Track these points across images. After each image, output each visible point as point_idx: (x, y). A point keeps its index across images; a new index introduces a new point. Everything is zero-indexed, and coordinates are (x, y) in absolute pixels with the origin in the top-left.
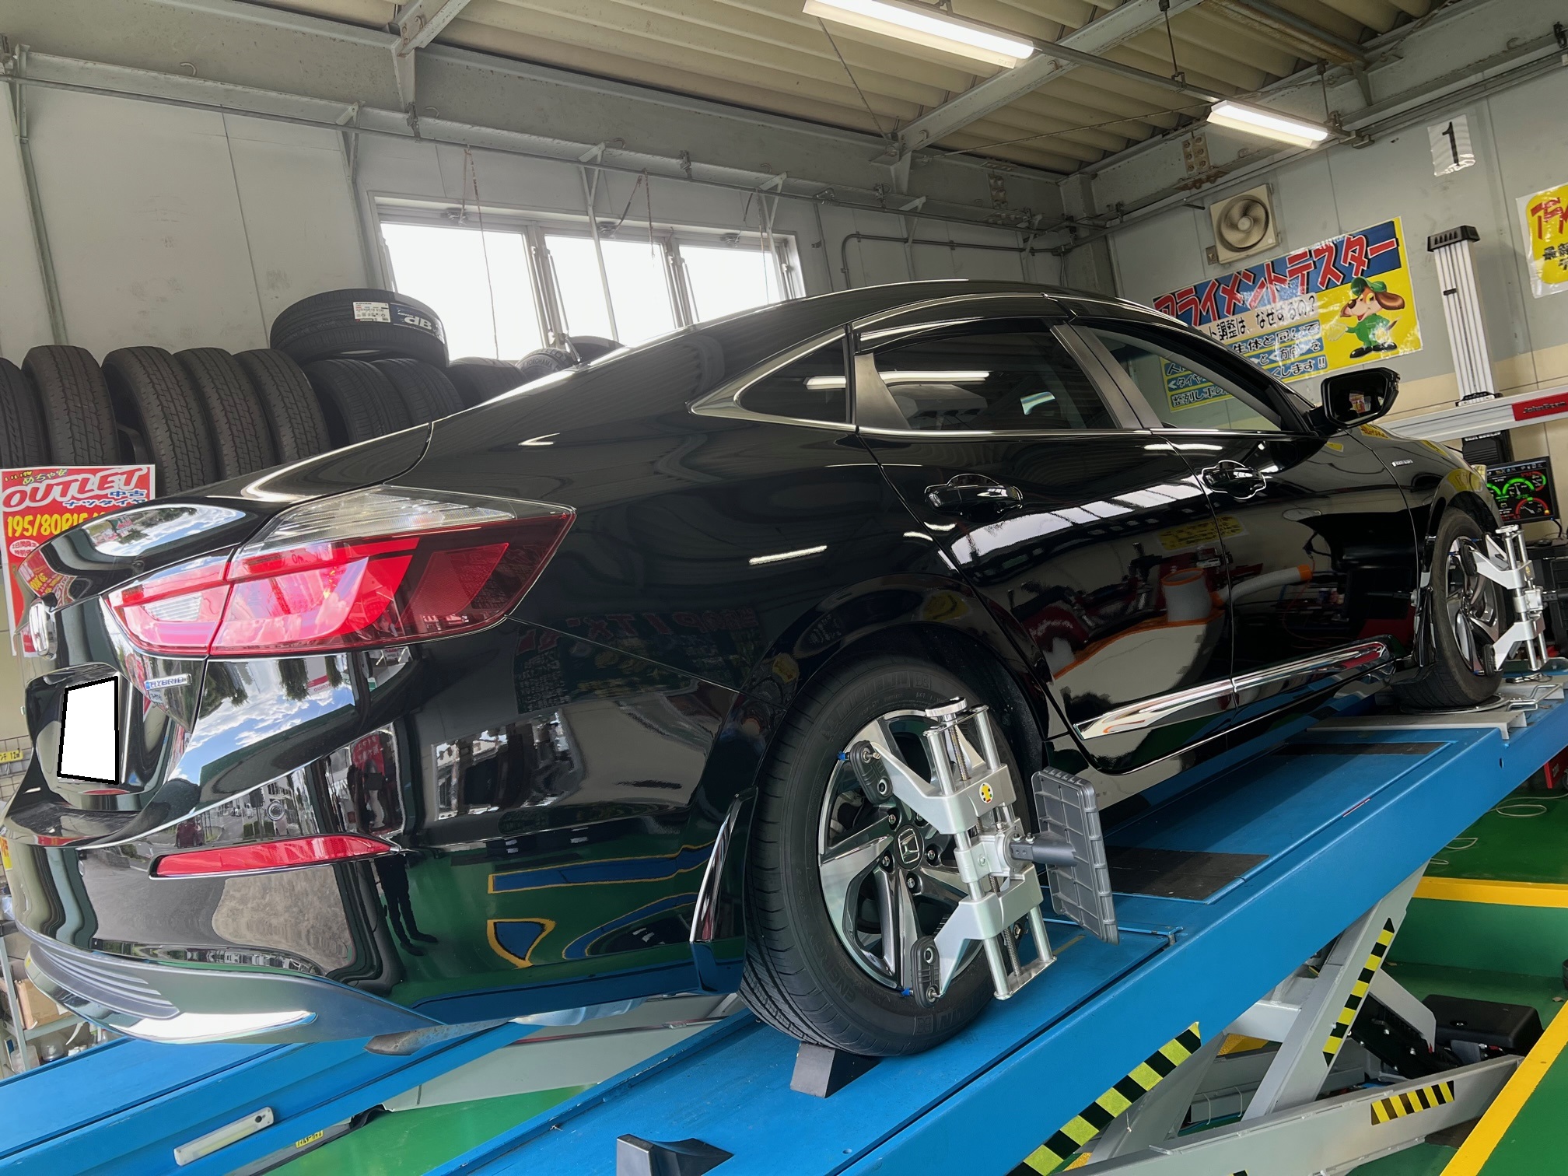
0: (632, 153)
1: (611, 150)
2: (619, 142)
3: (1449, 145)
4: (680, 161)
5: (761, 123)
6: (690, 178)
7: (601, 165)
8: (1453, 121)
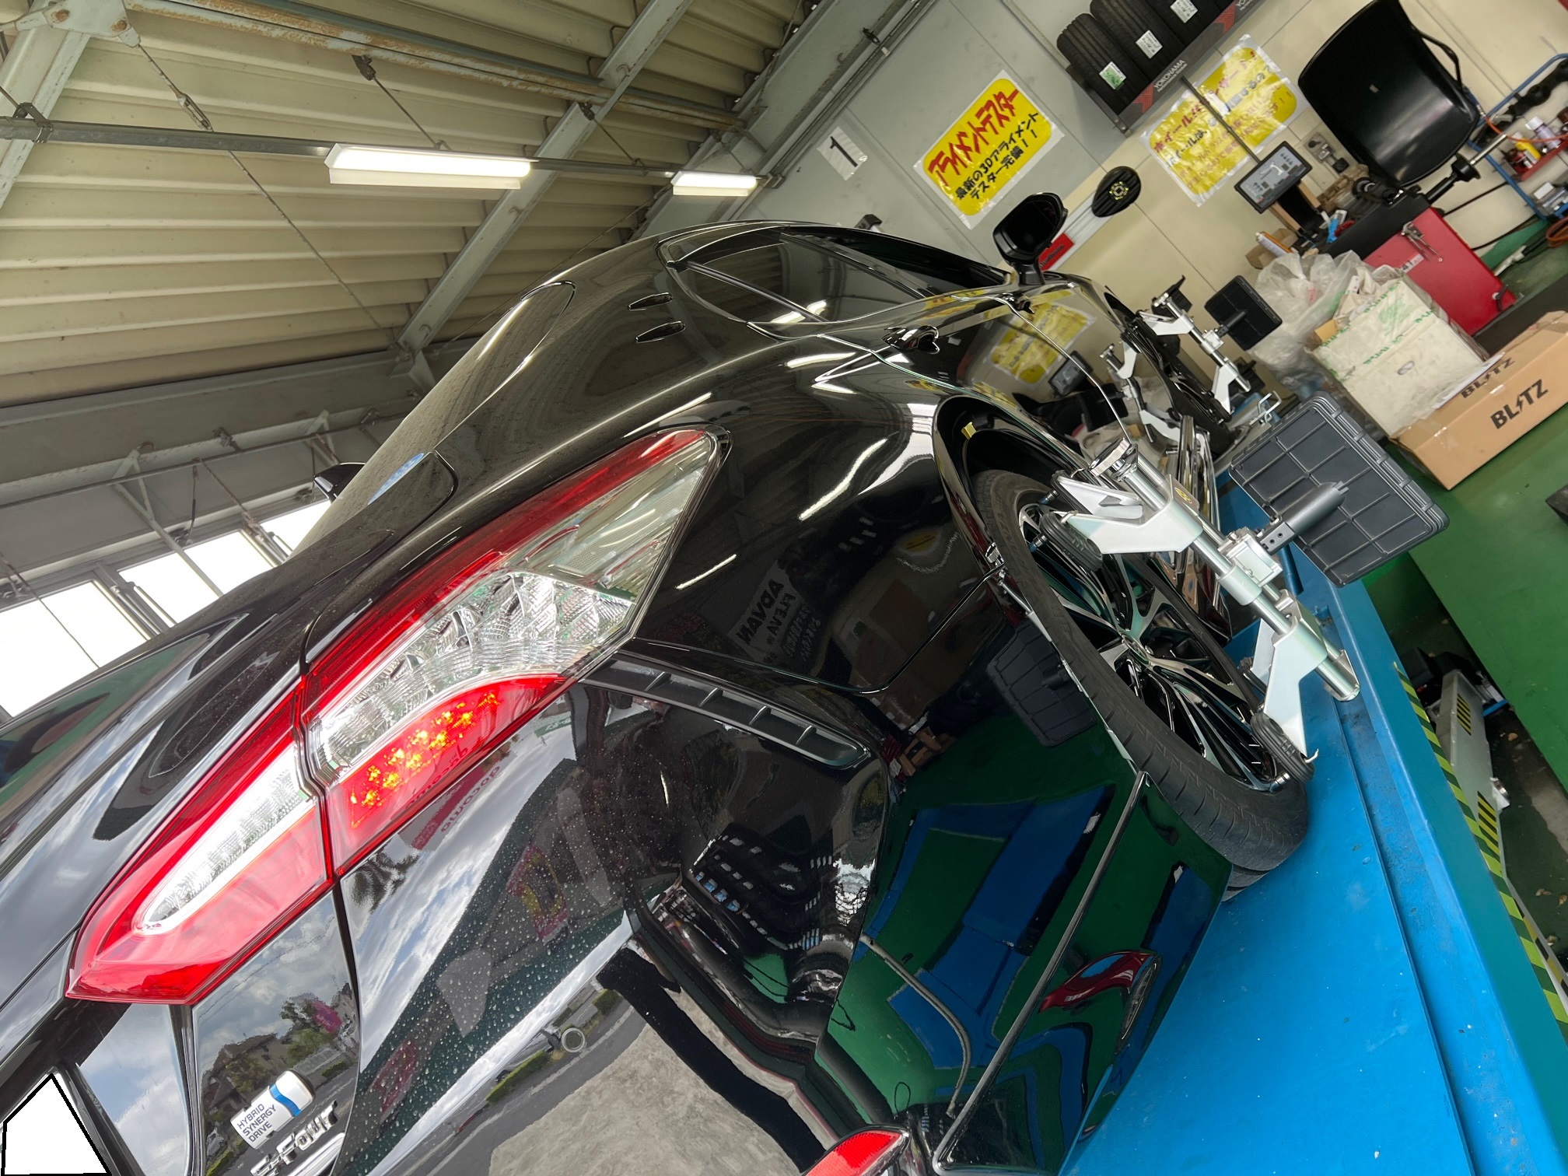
0: (167, 451)
1: (144, 455)
2: (147, 446)
3: (841, 154)
4: (218, 440)
5: (271, 380)
6: (238, 450)
7: (142, 473)
8: (832, 135)
